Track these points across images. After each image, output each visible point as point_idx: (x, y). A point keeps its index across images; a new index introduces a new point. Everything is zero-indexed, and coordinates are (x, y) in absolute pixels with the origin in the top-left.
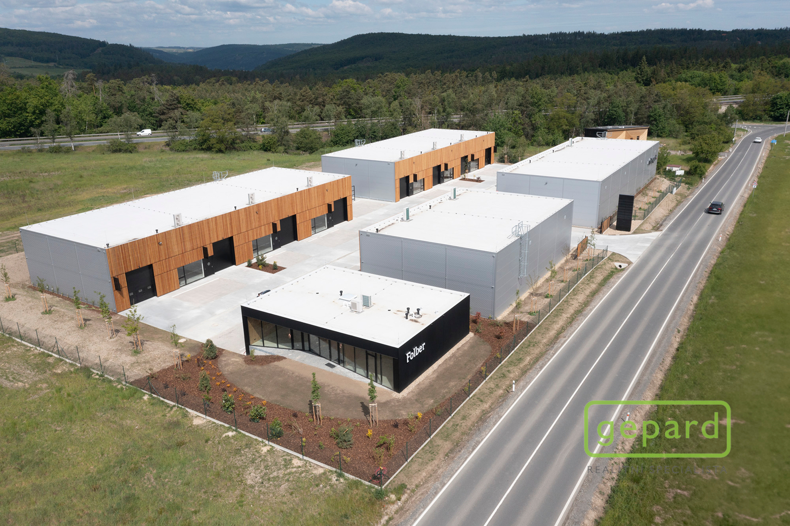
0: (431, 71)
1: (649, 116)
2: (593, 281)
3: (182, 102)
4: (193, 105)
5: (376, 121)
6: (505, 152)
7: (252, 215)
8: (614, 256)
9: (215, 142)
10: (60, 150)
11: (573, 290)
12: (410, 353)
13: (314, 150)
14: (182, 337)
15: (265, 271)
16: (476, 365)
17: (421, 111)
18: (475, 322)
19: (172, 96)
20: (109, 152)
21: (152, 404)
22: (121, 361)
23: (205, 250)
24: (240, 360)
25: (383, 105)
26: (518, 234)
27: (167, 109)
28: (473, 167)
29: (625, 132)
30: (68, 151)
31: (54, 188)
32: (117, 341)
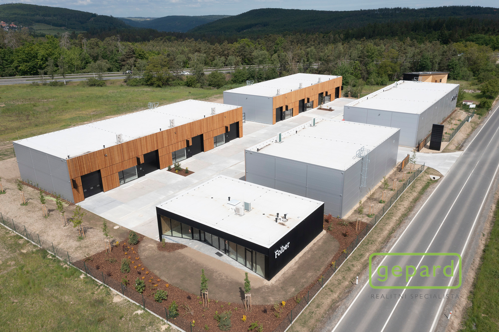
0: (300, 33)
1: (449, 65)
2: (414, 190)
3: (136, 54)
4: (143, 55)
5: (262, 67)
6: (349, 90)
7: (172, 135)
8: (429, 170)
9: (156, 80)
10: (57, 84)
11: (400, 197)
12: (278, 251)
13: (220, 86)
14: (116, 224)
15: (180, 174)
16: (328, 259)
17: (292, 60)
18: (327, 221)
19: (130, 50)
20: (88, 86)
21: (86, 283)
22: (69, 245)
23: (138, 159)
24: (154, 246)
25: (267, 56)
26: (361, 156)
27: (126, 57)
28: (327, 100)
29: (431, 76)
30: (62, 85)
31: (48, 111)
32: (68, 228)
